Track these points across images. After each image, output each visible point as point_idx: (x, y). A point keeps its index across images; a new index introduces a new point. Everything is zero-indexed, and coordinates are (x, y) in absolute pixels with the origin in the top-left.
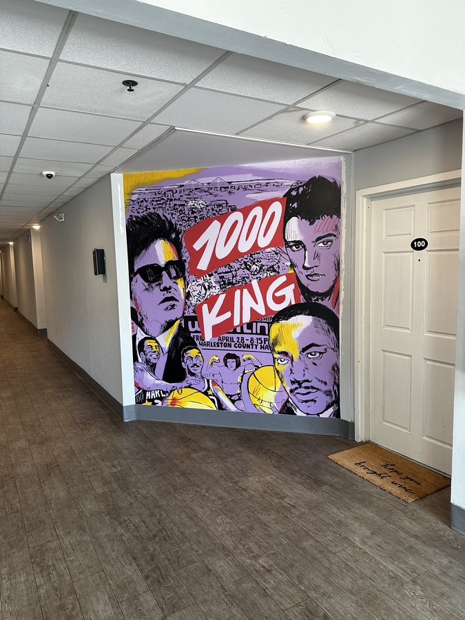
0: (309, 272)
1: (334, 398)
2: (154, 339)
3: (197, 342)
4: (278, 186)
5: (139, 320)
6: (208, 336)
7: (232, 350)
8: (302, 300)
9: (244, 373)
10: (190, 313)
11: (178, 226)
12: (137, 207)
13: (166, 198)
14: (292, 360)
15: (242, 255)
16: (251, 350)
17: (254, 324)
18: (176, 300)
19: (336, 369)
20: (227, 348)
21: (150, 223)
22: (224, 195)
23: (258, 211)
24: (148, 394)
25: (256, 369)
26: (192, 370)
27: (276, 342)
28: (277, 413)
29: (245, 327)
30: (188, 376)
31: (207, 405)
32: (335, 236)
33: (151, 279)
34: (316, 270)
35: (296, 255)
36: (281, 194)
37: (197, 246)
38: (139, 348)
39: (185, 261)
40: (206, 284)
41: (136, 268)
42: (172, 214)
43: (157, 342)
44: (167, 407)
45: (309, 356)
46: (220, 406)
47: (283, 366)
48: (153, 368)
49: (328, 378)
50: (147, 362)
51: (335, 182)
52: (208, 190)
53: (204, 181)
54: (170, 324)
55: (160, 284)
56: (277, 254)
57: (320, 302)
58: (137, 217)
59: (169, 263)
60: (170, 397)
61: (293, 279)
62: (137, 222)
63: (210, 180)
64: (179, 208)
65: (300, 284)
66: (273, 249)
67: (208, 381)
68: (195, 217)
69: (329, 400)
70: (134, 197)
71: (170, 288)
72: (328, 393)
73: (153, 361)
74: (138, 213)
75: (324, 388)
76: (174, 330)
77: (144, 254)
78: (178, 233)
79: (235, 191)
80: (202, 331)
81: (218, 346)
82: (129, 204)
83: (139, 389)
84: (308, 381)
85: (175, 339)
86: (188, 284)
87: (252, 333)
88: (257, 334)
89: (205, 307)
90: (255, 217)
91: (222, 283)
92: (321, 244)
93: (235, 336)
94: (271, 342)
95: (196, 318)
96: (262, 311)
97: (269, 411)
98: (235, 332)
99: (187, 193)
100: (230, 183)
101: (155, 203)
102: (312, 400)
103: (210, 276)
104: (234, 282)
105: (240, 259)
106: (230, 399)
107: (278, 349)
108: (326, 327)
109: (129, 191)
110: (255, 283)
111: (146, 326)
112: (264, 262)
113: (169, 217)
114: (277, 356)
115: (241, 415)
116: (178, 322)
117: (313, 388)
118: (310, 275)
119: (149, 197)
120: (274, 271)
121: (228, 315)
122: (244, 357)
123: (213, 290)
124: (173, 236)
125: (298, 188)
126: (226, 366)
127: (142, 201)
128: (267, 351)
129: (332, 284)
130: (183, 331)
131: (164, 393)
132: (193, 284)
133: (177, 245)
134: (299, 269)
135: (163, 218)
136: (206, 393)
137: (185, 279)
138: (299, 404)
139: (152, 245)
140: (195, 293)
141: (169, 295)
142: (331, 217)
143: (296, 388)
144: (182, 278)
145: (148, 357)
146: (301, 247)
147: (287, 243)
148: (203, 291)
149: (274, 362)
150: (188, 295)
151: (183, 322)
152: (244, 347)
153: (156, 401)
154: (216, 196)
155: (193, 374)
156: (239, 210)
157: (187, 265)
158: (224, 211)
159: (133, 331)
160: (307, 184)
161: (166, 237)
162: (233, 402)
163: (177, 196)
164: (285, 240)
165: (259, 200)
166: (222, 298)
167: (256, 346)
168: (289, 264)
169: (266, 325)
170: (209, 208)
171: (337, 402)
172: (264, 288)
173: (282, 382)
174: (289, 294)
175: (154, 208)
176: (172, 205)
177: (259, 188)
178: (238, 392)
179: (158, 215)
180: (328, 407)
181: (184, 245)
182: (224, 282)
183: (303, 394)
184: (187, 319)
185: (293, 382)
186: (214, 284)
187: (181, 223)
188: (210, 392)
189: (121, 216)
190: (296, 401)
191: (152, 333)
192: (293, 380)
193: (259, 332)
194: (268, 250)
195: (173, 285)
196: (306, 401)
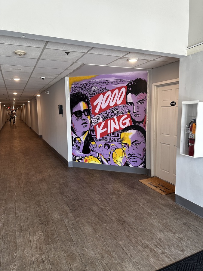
0: (135, 114)
1: (144, 161)
2: (79, 138)
3: (95, 139)
4: (124, 82)
5: (74, 131)
6: (98, 137)
7: (107, 142)
8: (133, 124)
9: (111, 151)
10: (92, 128)
11: (88, 97)
12: (74, 90)
13: (84, 86)
14: (129, 146)
15: (111, 107)
16: (114, 142)
17: (115, 133)
18: (87, 124)
19: (144, 150)
21: (79, 96)
22: (105, 85)
23: (117, 91)
24: (77, 158)
25: (115, 150)
26: (92, 149)
27: (123, 140)
28: (123, 166)
29: (112, 134)
30: (91, 151)
31: (98, 162)
32: (145, 100)
33: (78, 116)
34: (138, 113)
35: (130, 107)
36: (125, 85)
37: (95, 104)
38: (74, 141)
39: (90, 109)
40: (98, 118)
41: (73, 112)
42: (86, 92)
43: (80, 139)
44: (83, 163)
45: (135, 145)
46: (103, 163)
47: (125, 149)
48: (79, 148)
49: (141, 153)
50: (77, 146)
51: (145, 80)
52: (99, 83)
53: (98, 80)
54: (85, 132)
55: (81, 118)
56: (123, 107)
57: (139, 125)
58: (74, 93)
59: (85, 110)
60: (85, 159)
61: (129, 116)
62: (74, 95)
63: (100, 79)
64: (89, 90)
65: (132, 118)
66: (122, 105)
67: (98, 153)
68: (94, 93)
69: (142, 161)
70: (73, 86)
71: (85, 119)
72: (141, 159)
73: (79, 146)
74: (74, 92)
75: (140, 157)
76: (86, 134)
77: (76, 107)
78: (88, 99)
79: (109, 84)
80: (96, 135)
81: (102, 141)
82: (71, 88)
83: (74, 156)
84: (134, 154)
85: (87, 138)
86: (91, 118)
87: (114, 136)
88: (116, 136)
89: (97, 126)
90: (116, 93)
91: (104, 118)
92: (140, 103)
93: (108, 137)
94: (121, 139)
95: (94, 130)
96: (118, 128)
97: (120, 165)
98: (108, 136)
99: (91, 84)
100: (107, 81)
101: (80, 88)
103: (99, 115)
104: (108, 117)
105: (110, 109)
106: (106, 160)
107: (123, 142)
108: (141, 134)
109: (71, 84)
110: (115, 118)
111: (77, 133)
112: (119, 110)
113: (85, 93)
114: (123, 145)
115: (110, 166)
116: (88, 132)
117: (136, 157)
118: (135, 115)
119: (78, 86)
120: (122, 113)
121: (105, 129)
122: (111, 145)
123: (100, 120)
124: (86, 100)
125: (131, 83)
126: (105, 148)
127: (76, 88)
128: (119, 143)
130: (89, 135)
131: (83, 157)
132: (93, 118)
133: (88, 103)
134: (131, 113)
135: (83, 94)
136: (97, 158)
137: (90, 116)
138: (131, 163)
139: (79, 103)
140: (94, 121)
141: (85, 122)
142: (143, 93)
143: (130, 157)
144: (89, 116)
145: (77, 144)
146: (132, 104)
147: (127, 103)
148: (97, 121)
149: (122, 147)
150: (91, 122)
151: (89, 132)
152: (111, 141)
153: (80, 160)
154: (102, 85)
155: (93, 151)
156: (110, 91)
157: (91, 111)
158: (105, 91)
159: (72, 135)
160: (135, 81)
161: (84, 101)
162: (107, 161)
163: (88, 85)
164: (127, 102)
165: (117, 87)
166: (103, 123)
167: (116, 141)
169: (119, 133)
170: (99, 90)
171: (145, 162)
172: (119, 119)
173: (125, 154)
174: (128, 121)
175: (80, 90)
176: (86, 89)
177: (117, 83)
178: (109, 158)
179: (81, 92)
180: (141, 164)
181: (90, 104)
182: (104, 117)
183: (133, 159)
184: (91, 131)
185: (129, 155)
186: (101, 118)
187: (89, 95)
188: (99, 158)
189: (68, 93)
190: (130, 161)
191: (79, 135)
192: (129, 154)
194: (120, 105)
195: (86, 118)
196: (134, 162)
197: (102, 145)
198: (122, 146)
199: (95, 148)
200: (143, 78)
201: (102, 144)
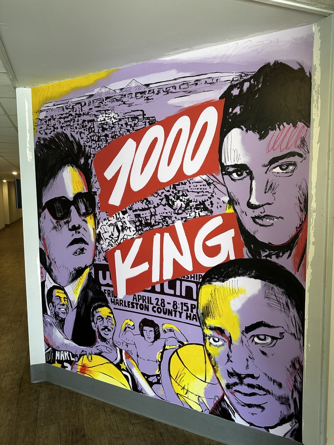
0: (257, 212)
1: (292, 410)
2: (62, 288)
3: (109, 299)
4: (212, 83)
5: (48, 264)
6: (121, 293)
7: (150, 315)
8: (246, 254)
9: (164, 349)
10: (100, 260)
11: (87, 148)
12: (44, 127)
13: (74, 114)
14: (230, 342)
15: (163, 185)
16: (173, 318)
17: (178, 282)
18: (86, 243)
19: (297, 366)
20: (143, 312)
21: (58, 146)
22: (140, 104)
23: (184, 122)
24: (57, 354)
25: (180, 347)
26: (102, 333)
27: (207, 312)
28: (207, 412)
29: (166, 285)
30: (99, 340)
32: (300, 155)
33: (59, 215)
34: (268, 210)
35: (238, 186)
36: (215, 94)
37: (109, 174)
38: (48, 298)
39: (95, 193)
40: (119, 224)
41: (44, 201)
42: (81, 133)
43: (65, 293)
44: (76, 374)
45: (256, 340)
46: (135, 386)
47: (217, 349)
48: (61, 323)
49: (284, 377)
50: (56, 315)
51: (302, 69)
52: (121, 98)
53: (116, 86)
54: (79, 272)
55: (68, 222)
56: (209, 184)
57: (274, 259)
58: (45, 140)
59: (78, 196)
60: (80, 363)
61: (233, 222)
62: (44, 145)
63: (123, 84)
64: (86, 126)
65: (242, 230)
66: (205, 177)
67: (121, 351)
68: (106, 136)
69: (284, 410)
70: (42, 115)
71: (79, 227)
72: (284, 401)
73: (62, 316)
74: (46, 134)
75: (277, 391)
76: (83, 279)
77: (52, 184)
78: (87, 157)
79: (154, 96)
80: (114, 285)
81: (133, 307)
82: (38, 123)
83: (49, 346)
84: (252, 376)
85: (84, 291)
86: (98, 223)
87: (175, 295)
88: (181, 296)
89: (118, 254)
90: (180, 131)
91: (138, 224)
92: (278, 170)
93: (153, 296)
94: (200, 311)
95: (107, 268)
96: (189, 267)
97: (198, 408)
98: (153, 291)
99: (97, 104)
100: (147, 85)
101: (62, 121)
102: (258, 406)
103: (124, 213)
104: (153, 222)
105: (160, 192)
106: (147, 380)
107: (209, 322)
108: (284, 299)
109: (37, 109)
110: (179, 226)
111: (55, 273)
112: (191, 196)
113: (77, 137)
114: (208, 332)
116: (87, 271)
117: (260, 388)
118: (258, 217)
119: (56, 114)
120: (206, 209)
121: (144, 267)
122: (164, 327)
123: (127, 232)
124: (82, 161)
125: (241, 84)
126: (143, 335)
127: (50, 120)
128: (194, 322)
129: (293, 232)
131: (74, 356)
132: (105, 223)
133: (86, 173)
134: (242, 207)
135: (71, 139)
136: (118, 366)
137: (95, 217)
138: (239, 407)
139: (60, 173)
140: (106, 236)
141: (78, 236)
142: (295, 126)
143: (235, 384)
144: (92, 216)
145: (57, 310)
146: (245, 174)
147: (224, 169)
148: (116, 234)
149: (204, 340)
150: (99, 237)
151: (93, 271)
152: (165, 313)
153: (66, 364)
154: (130, 105)
155: (104, 340)
156: (160, 123)
157: (97, 198)
158: (141, 125)
159: (42, 277)
160: (256, 76)
161: (75, 163)
162: (151, 384)
163: (86, 109)
164: (222, 164)
165: (186, 106)
166: (138, 243)
167: (181, 313)
168: (226, 199)
169: (193, 286)
170: (123, 122)
171: (297, 416)
172: (192, 230)
173: (215, 371)
174: (226, 242)
175: (62, 127)
176: (80, 122)
177: (186, 89)
178: (157, 373)
179: (66, 135)
180: (282, 422)
181: (94, 173)
182: (140, 222)
183: (246, 395)
184: (97, 267)
185: (231, 374)
186: (128, 225)
187: (90, 144)
188: (123, 366)
189: (28, 139)
190: (234, 402)
192: (231, 371)
193: (184, 294)
194: (198, 179)
195: (83, 224)
196: (250, 406)
197: (132, 324)
198: (205, 335)
199: (109, 330)
200: (291, 59)
201: (133, 319)
